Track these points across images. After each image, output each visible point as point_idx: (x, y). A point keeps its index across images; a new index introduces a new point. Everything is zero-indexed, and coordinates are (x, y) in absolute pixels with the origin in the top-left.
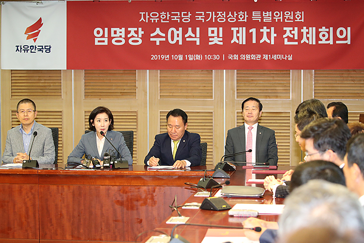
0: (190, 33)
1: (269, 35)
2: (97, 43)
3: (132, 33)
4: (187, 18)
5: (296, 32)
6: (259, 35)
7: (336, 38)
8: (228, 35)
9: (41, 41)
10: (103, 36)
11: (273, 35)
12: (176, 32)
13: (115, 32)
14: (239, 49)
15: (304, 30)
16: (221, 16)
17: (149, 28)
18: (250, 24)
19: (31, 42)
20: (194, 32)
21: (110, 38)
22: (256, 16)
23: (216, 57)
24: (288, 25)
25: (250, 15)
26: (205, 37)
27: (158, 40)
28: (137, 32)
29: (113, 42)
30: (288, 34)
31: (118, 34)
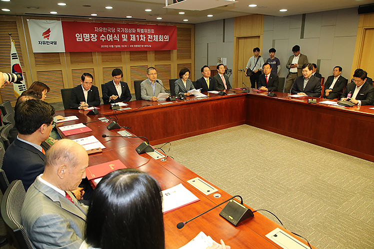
0: (115, 36)
1: (143, 37)
2: (77, 40)
3: (93, 36)
4: (114, 31)
5: (152, 37)
6: (140, 38)
7: (164, 39)
8: (129, 38)
9: (51, 39)
10: (80, 37)
11: (145, 38)
12: (110, 36)
13: (85, 36)
14: (133, 43)
15: (154, 36)
16: (126, 30)
17: (99, 34)
18: (136, 33)
19: (46, 40)
20: (117, 36)
21: (83, 38)
22: (138, 30)
23: (126, 46)
24: (149, 34)
25: (136, 30)
26: (121, 38)
27: (103, 39)
28: (94, 36)
29: (85, 40)
30: (149, 37)
31: (87, 37)
